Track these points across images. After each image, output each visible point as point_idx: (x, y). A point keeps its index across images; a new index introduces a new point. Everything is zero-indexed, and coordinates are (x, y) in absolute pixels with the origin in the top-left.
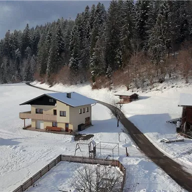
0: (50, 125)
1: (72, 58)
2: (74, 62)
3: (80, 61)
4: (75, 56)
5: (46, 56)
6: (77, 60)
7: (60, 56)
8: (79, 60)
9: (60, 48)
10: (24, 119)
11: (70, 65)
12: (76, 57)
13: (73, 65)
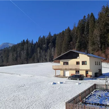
0: (74, 72)
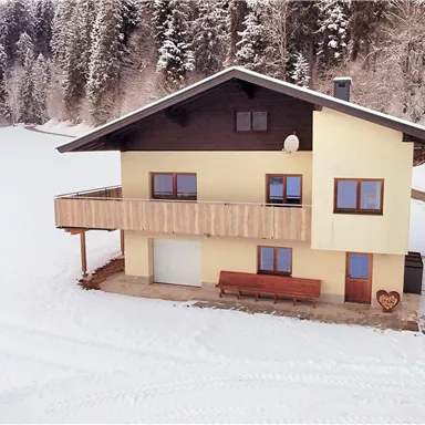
1: (169, 43)
2: (174, 54)
3: (190, 55)
4: (176, 38)
5: (81, 45)
6: (183, 51)
7: (125, 41)
8: (189, 48)
9: (124, 18)
10: (82, 230)
11: (162, 64)
12: (181, 39)
13: (171, 63)
